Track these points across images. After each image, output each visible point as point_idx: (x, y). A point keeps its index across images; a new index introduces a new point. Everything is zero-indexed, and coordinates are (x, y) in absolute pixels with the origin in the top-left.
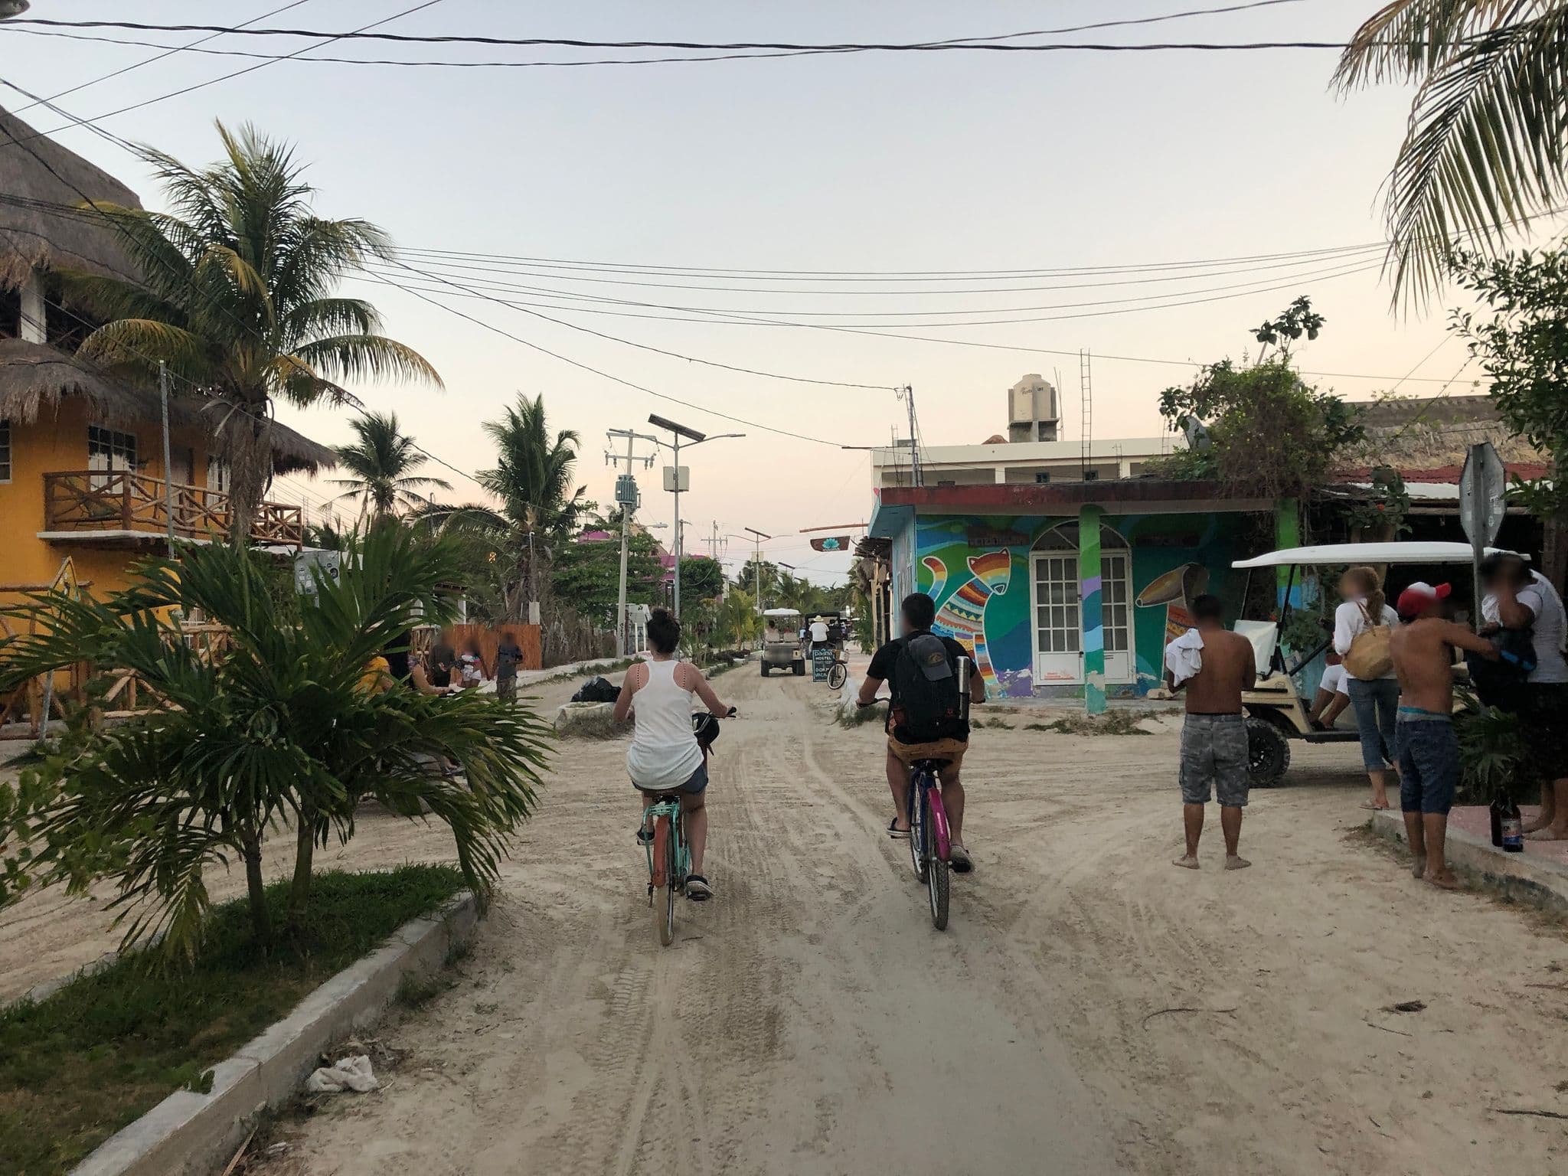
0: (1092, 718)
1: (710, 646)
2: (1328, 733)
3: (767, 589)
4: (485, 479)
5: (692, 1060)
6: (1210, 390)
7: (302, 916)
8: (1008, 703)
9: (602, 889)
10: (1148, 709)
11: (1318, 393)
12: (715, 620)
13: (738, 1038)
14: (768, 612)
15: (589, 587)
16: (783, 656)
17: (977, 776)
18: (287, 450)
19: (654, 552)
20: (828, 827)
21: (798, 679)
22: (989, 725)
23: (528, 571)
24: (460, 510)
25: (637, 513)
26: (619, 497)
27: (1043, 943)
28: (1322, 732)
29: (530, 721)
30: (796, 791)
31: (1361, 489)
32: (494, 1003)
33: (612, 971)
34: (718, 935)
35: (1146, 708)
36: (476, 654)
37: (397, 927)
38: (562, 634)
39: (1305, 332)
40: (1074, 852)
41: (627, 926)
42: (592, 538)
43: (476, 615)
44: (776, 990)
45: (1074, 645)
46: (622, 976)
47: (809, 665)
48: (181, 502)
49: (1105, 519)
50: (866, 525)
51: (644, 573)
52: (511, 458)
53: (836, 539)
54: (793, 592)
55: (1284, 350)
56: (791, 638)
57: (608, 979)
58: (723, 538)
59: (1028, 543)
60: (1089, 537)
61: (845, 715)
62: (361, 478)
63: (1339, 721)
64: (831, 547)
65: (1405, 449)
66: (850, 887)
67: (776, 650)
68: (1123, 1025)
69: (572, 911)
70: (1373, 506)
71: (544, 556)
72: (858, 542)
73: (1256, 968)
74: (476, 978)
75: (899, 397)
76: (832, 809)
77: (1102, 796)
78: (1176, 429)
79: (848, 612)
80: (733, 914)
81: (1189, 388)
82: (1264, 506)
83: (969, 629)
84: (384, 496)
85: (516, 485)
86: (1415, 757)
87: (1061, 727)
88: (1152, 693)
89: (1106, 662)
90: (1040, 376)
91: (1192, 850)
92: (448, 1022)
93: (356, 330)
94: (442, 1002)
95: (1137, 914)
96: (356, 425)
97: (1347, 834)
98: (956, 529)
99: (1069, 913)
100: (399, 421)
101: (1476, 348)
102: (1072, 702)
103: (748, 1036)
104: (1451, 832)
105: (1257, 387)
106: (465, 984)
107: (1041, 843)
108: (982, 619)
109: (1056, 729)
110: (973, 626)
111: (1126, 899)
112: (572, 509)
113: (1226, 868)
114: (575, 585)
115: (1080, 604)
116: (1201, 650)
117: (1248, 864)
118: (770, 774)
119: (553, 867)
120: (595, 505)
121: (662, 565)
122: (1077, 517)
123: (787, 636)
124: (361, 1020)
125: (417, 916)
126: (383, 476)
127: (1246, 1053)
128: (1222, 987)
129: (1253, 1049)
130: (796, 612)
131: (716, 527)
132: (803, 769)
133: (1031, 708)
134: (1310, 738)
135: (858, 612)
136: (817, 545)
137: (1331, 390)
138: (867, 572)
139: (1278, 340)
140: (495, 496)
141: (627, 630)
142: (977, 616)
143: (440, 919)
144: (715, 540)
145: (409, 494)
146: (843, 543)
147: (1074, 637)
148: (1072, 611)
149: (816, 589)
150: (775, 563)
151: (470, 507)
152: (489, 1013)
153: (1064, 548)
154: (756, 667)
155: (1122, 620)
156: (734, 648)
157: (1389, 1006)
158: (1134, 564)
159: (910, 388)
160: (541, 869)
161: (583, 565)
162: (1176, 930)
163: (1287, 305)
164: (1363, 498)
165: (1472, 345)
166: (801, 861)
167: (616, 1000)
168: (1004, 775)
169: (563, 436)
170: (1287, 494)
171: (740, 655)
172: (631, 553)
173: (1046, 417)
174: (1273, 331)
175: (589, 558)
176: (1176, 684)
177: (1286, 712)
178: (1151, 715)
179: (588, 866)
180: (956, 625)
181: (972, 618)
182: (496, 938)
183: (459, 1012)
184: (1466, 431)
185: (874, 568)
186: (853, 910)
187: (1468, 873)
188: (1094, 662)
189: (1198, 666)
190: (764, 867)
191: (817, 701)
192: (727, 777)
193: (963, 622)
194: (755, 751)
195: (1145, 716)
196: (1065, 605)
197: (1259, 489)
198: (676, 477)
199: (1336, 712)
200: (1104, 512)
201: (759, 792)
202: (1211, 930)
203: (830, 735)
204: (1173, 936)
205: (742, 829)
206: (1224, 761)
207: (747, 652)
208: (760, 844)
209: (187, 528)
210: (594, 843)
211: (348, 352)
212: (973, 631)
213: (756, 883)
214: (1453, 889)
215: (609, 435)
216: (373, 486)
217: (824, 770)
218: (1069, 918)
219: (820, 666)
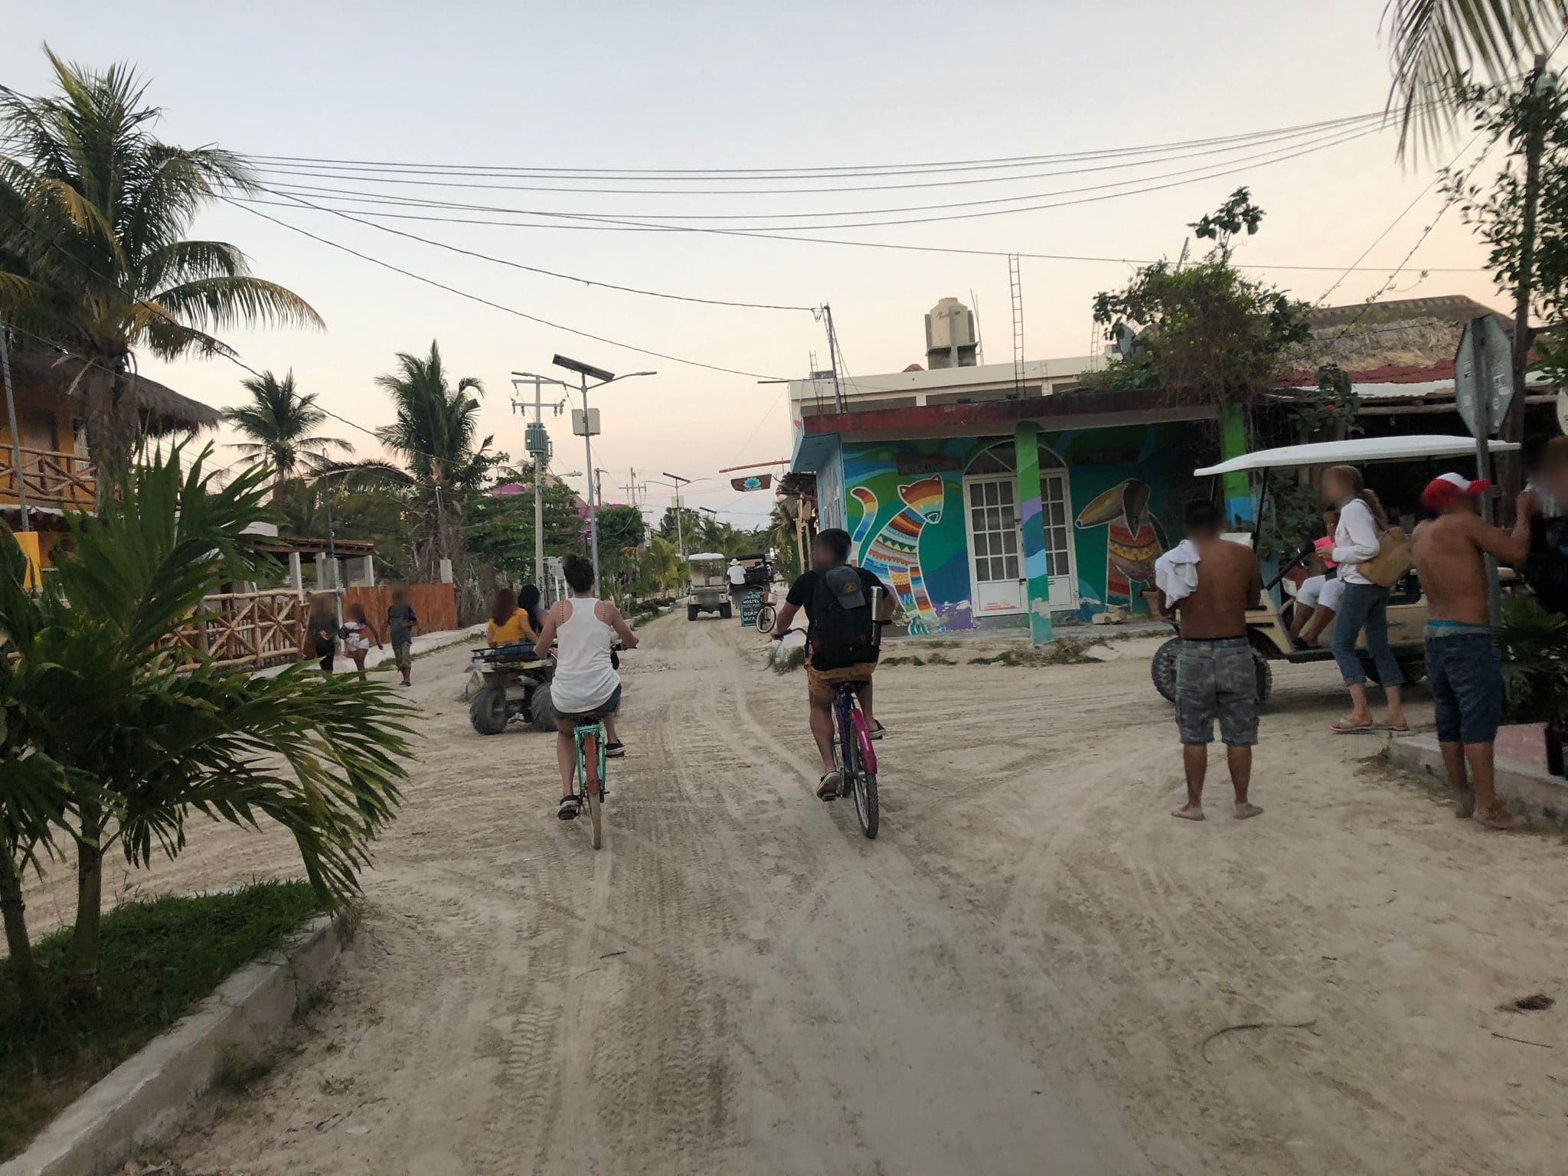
0: (1038, 648)
1: (635, 595)
2: (1312, 651)
3: (689, 536)
4: (384, 435)
5: (610, 1152)
6: (1146, 293)
7: (91, 975)
8: (948, 637)
9: (505, 892)
10: (1097, 635)
11: (1261, 290)
12: (638, 569)
13: (673, 1110)
14: (692, 557)
15: (505, 543)
16: (709, 600)
17: (927, 719)
18: (160, 410)
19: (572, 503)
20: (769, 791)
21: (726, 624)
22: (931, 661)
23: (437, 528)
24: (359, 466)
25: (550, 462)
26: (529, 447)
27: (1047, 936)
28: (1305, 651)
29: (385, 699)
30: (730, 750)
31: (1305, 392)
32: (347, 1076)
33: (510, 1010)
34: (644, 947)
35: (1093, 633)
36: (362, 620)
37: (223, 977)
38: (477, 592)
39: (1244, 227)
40: (1055, 807)
41: (533, 943)
42: (506, 492)
43: (387, 577)
44: (721, 1029)
45: (1013, 573)
46: (524, 1018)
47: (735, 611)
48: (41, 469)
49: (1041, 436)
50: (788, 462)
51: (562, 526)
52: (409, 409)
53: (757, 477)
54: (716, 536)
55: (1223, 246)
56: (716, 581)
57: (504, 1023)
58: (642, 485)
59: (960, 468)
60: (1027, 456)
61: (778, 660)
62: (260, 441)
63: (1322, 637)
64: (752, 487)
65: (1341, 350)
66: (801, 869)
67: (700, 595)
68: (1177, 1057)
69: (467, 925)
70: (1322, 408)
71: (454, 512)
72: (780, 478)
73: (1318, 956)
74: (333, 1037)
75: (817, 319)
76: (772, 769)
77: (1071, 735)
78: (1111, 338)
79: (772, 554)
80: (663, 916)
81: (1123, 292)
82: (1208, 413)
83: (903, 562)
84: (285, 458)
85: (418, 439)
86: (1451, 678)
87: (1007, 659)
88: (1097, 618)
89: (1050, 588)
90: (956, 299)
91: (1194, 797)
92: (282, 1114)
93: (222, 274)
94: (279, 1081)
95: (1148, 885)
96: (250, 386)
97: (1360, 766)
98: (885, 456)
99: (1067, 888)
100: (295, 381)
101: (1470, 212)
102: (1015, 631)
103: (685, 1107)
104: (1499, 762)
105: (1198, 287)
106: (312, 1047)
107: (1014, 797)
108: (917, 550)
109: (1002, 662)
110: (906, 558)
111: (1130, 865)
112: (479, 459)
113: (1235, 817)
114: (489, 541)
115: (1018, 528)
116: (1197, 565)
117: (1259, 811)
118: (701, 731)
119: (447, 864)
120: (506, 458)
121: (580, 516)
122: (1012, 437)
123: (712, 580)
124: (150, 1131)
125: (253, 957)
126: (282, 439)
127: (1354, 1093)
128: (1286, 988)
129: (1359, 1085)
130: (721, 556)
131: (633, 475)
132: (737, 723)
133: (973, 641)
134: (1293, 659)
135: (783, 551)
136: (739, 485)
137: (1274, 287)
138: (790, 511)
139: (1218, 236)
140: (396, 453)
141: (547, 584)
142: (911, 548)
143: (284, 962)
144: (633, 488)
145: (310, 455)
146: (765, 481)
147: (1013, 562)
148: (1011, 537)
149: (739, 532)
150: (695, 508)
151: (370, 463)
152: (340, 1092)
153: (997, 471)
154: (684, 613)
155: (1062, 543)
156: (659, 596)
157: (1507, 1002)
158: (1071, 484)
159: (827, 308)
160: (433, 868)
161: (498, 520)
162: (1202, 905)
163: (1225, 198)
164: (1312, 400)
165: (1466, 208)
166: (741, 837)
167: (513, 1057)
168: (957, 716)
169: (464, 384)
170: (1233, 398)
171: (665, 603)
172: (548, 505)
173: (965, 342)
174: (1212, 226)
175: (503, 511)
176: (1168, 604)
177: (1267, 631)
178: (1101, 641)
179: (491, 860)
180: (890, 559)
181: (906, 549)
182: (363, 974)
183: (299, 1094)
184: (1401, 330)
185: (798, 506)
186: (809, 900)
187: (1522, 808)
188: (1038, 589)
189: (1194, 583)
190: (699, 849)
191: (745, 647)
192: (653, 738)
193: (896, 555)
194: (684, 705)
195: (1094, 643)
196: (1002, 531)
197: (1201, 396)
198: (585, 420)
199: (1319, 628)
200: (1042, 429)
201: (690, 753)
202: (1244, 900)
203: (762, 682)
204: (1200, 913)
205: (672, 800)
206: (1229, 693)
207: (673, 600)
208: (692, 819)
209: (51, 497)
210: (499, 829)
211: (215, 297)
212: (907, 563)
213: (690, 871)
214: (1512, 830)
215: (515, 382)
216: (272, 448)
217: (760, 722)
218: (1070, 897)
219: (748, 610)
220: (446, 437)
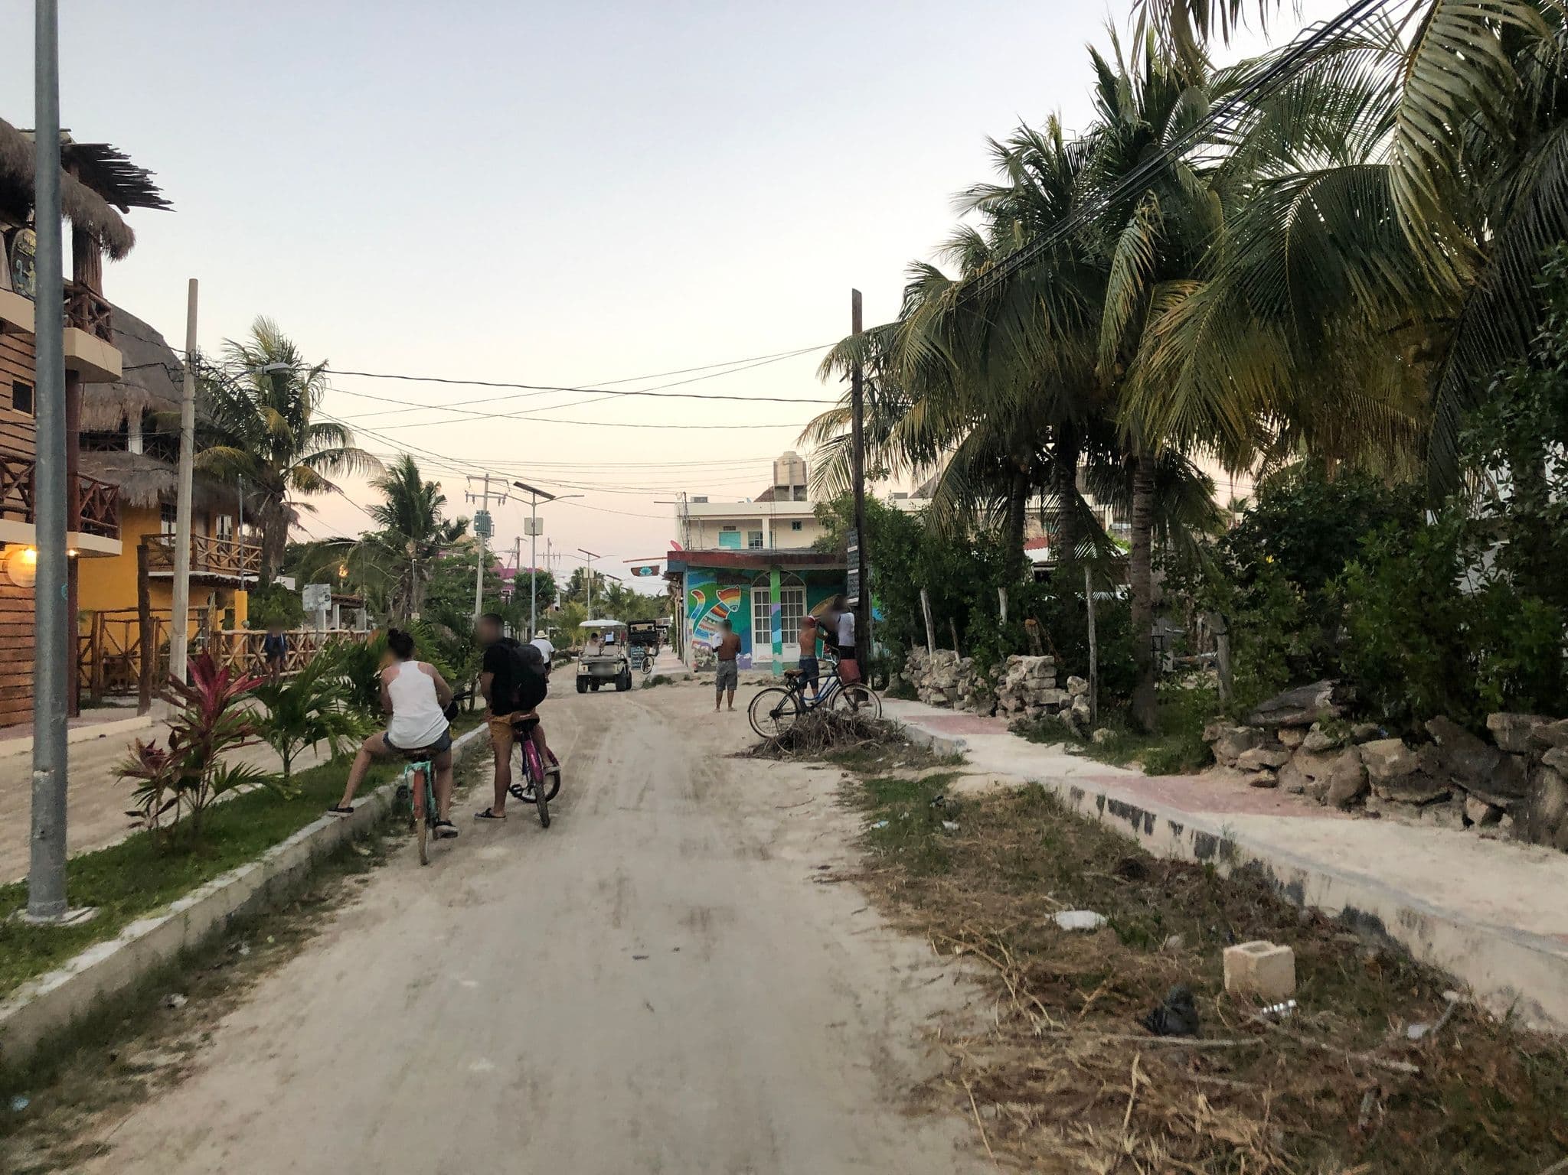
0: (775, 678)
4: (375, 514)
23: (408, 588)
25: (491, 540)
26: (477, 527)
45: (769, 640)
49: (784, 572)
52: (396, 502)
53: (648, 567)
54: (621, 602)
58: (557, 553)
59: (750, 583)
60: (775, 581)
64: (646, 573)
71: (423, 578)
72: (663, 571)
83: (716, 631)
85: (400, 523)
89: (782, 649)
90: (795, 453)
93: (340, 445)
98: (712, 574)
115: (770, 618)
121: (501, 578)
122: (769, 571)
131: (550, 544)
136: (636, 571)
138: (676, 589)
144: (549, 556)
146: (655, 571)
147: (769, 635)
148: (766, 621)
149: (641, 597)
153: (765, 587)
156: (571, 649)
158: (807, 594)
173: (799, 482)
180: (710, 629)
188: (777, 650)
193: (713, 627)
198: (533, 525)
200: (783, 569)
211: (335, 457)
215: (469, 480)
219: (636, 659)
220: (422, 523)
